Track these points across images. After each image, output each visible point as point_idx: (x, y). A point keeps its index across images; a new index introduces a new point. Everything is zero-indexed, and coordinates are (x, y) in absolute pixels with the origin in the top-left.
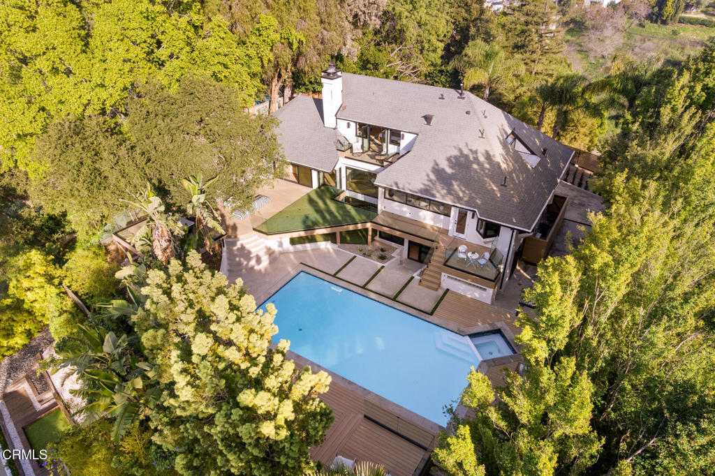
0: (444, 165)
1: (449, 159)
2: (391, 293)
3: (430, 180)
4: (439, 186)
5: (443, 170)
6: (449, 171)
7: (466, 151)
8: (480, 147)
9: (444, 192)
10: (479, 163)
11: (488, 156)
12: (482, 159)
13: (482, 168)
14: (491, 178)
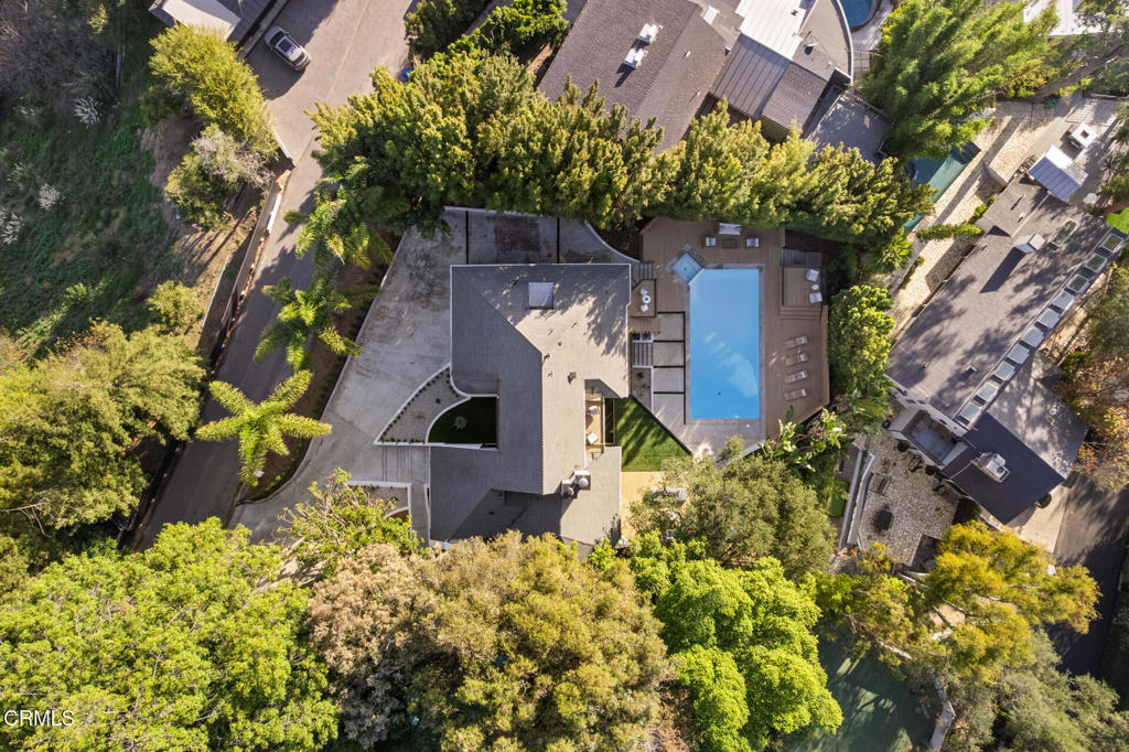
0: (603, 346)
1: (598, 344)
2: (679, 347)
3: (616, 352)
4: (618, 343)
5: (607, 345)
6: (606, 340)
7: (590, 332)
8: (584, 321)
9: (621, 337)
10: (596, 318)
11: (590, 313)
12: (593, 317)
13: (600, 313)
14: (604, 304)
